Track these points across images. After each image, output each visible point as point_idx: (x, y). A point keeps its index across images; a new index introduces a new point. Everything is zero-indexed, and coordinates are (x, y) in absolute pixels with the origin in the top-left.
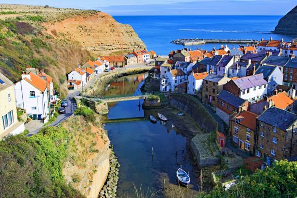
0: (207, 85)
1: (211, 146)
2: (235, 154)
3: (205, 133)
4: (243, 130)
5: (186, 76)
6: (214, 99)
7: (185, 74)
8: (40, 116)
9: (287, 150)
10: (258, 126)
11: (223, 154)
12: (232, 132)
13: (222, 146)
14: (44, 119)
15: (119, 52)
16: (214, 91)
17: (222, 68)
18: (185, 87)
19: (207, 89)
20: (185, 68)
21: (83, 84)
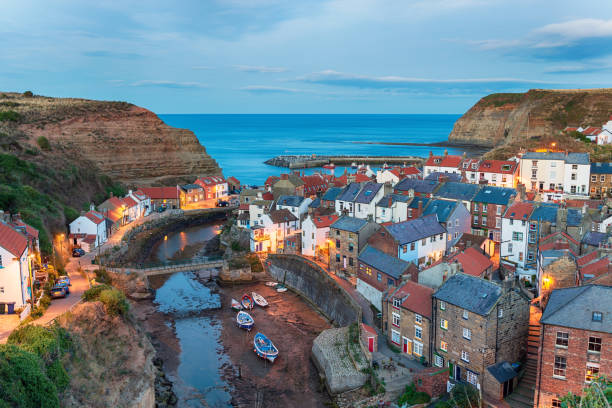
0: (339, 237)
1: (352, 351)
2: (395, 364)
3: (337, 326)
4: (408, 318)
5: (298, 222)
6: (351, 263)
7: (296, 219)
8: (11, 306)
9: (490, 351)
10: (436, 308)
11: (375, 365)
12: (389, 323)
13: (371, 350)
14: (19, 312)
15: (170, 179)
16: (351, 248)
17: (363, 206)
18: (297, 241)
19: (338, 244)
20: (296, 208)
21: (100, 241)
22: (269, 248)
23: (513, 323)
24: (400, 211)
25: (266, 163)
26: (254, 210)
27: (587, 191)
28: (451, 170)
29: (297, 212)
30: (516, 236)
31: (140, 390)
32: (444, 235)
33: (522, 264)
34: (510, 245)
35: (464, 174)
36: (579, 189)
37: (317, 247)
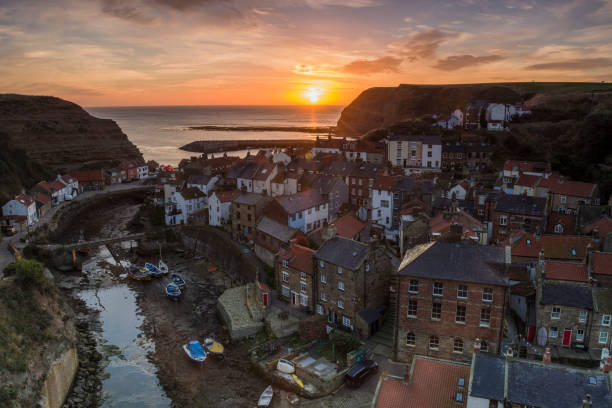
0: (239, 210)
3: (239, 285)
4: (295, 276)
5: (206, 198)
6: (250, 231)
7: (203, 195)
9: (359, 299)
10: (317, 267)
12: (280, 281)
13: (265, 304)
15: (95, 164)
16: (250, 219)
17: (260, 183)
18: (206, 213)
19: (238, 217)
20: (204, 187)
21: (30, 222)
22: (182, 221)
23: (378, 275)
24: (292, 184)
25: (181, 148)
26: (168, 189)
27: (439, 165)
28: (334, 151)
29: (205, 189)
30: (384, 203)
31: (61, 352)
32: (327, 205)
33: (389, 226)
34: (379, 212)
35: (344, 154)
36: (433, 165)
37: (223, 219)
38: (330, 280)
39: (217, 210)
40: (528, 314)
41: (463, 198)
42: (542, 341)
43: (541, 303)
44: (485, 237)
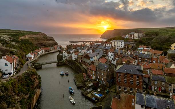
0: (79, 56)
4: (92, 71)
5: (72, 54)
6: (81, 61)
9: (107, 77)
10: (97, 70)
12: (88, 72)
13: (85, 78)
16: (81, 58)
17: (84, 51)
18: (72, 57)
19: (79, 58)
21: (33, 58)
22: (66, 59)
23: (111, 72)
24: (91, 51)
26: (64, 52)
27: (124, 47)
28: (100, 44)
29: (72, 52)
30: (112, 55)
32: (99, 55)
33: (113, 60)
34: (111, 57)
35: (102, 44)
36: (122, 47)
37: (75, 58)
38: (100, 73)
39: (74, 56)
40: (149, 83)
41: (130, 54)
42: (153, 90)
43: (152, 80)
44: (136, 64)
